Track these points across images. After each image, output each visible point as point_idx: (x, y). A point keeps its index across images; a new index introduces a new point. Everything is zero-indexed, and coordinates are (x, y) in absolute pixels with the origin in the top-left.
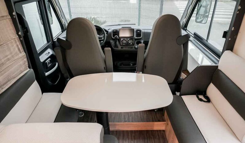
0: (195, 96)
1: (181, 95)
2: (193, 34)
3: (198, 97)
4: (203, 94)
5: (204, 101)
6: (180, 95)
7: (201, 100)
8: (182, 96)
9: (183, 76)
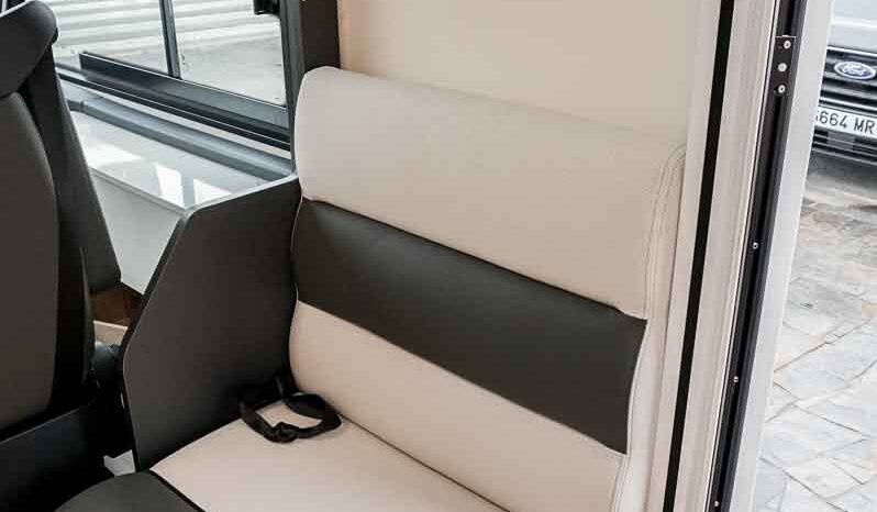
0: (238, 430)
1: (144, 464)
2: (78, 66)
3: (258, 426)
4: (281, 390)
5: (307, 433)
6: (138, 468)
7: (283, 434)
8: (156, 469)
9: (108, 334)
